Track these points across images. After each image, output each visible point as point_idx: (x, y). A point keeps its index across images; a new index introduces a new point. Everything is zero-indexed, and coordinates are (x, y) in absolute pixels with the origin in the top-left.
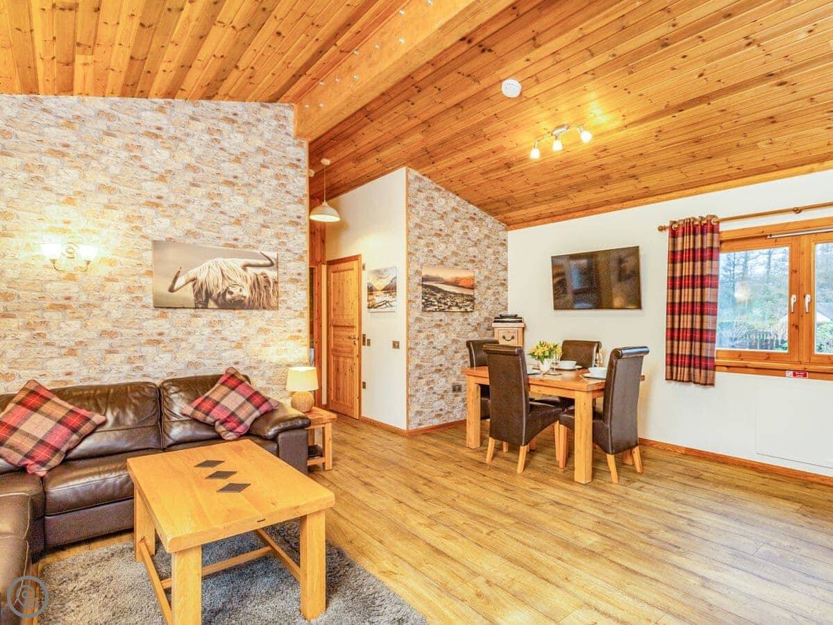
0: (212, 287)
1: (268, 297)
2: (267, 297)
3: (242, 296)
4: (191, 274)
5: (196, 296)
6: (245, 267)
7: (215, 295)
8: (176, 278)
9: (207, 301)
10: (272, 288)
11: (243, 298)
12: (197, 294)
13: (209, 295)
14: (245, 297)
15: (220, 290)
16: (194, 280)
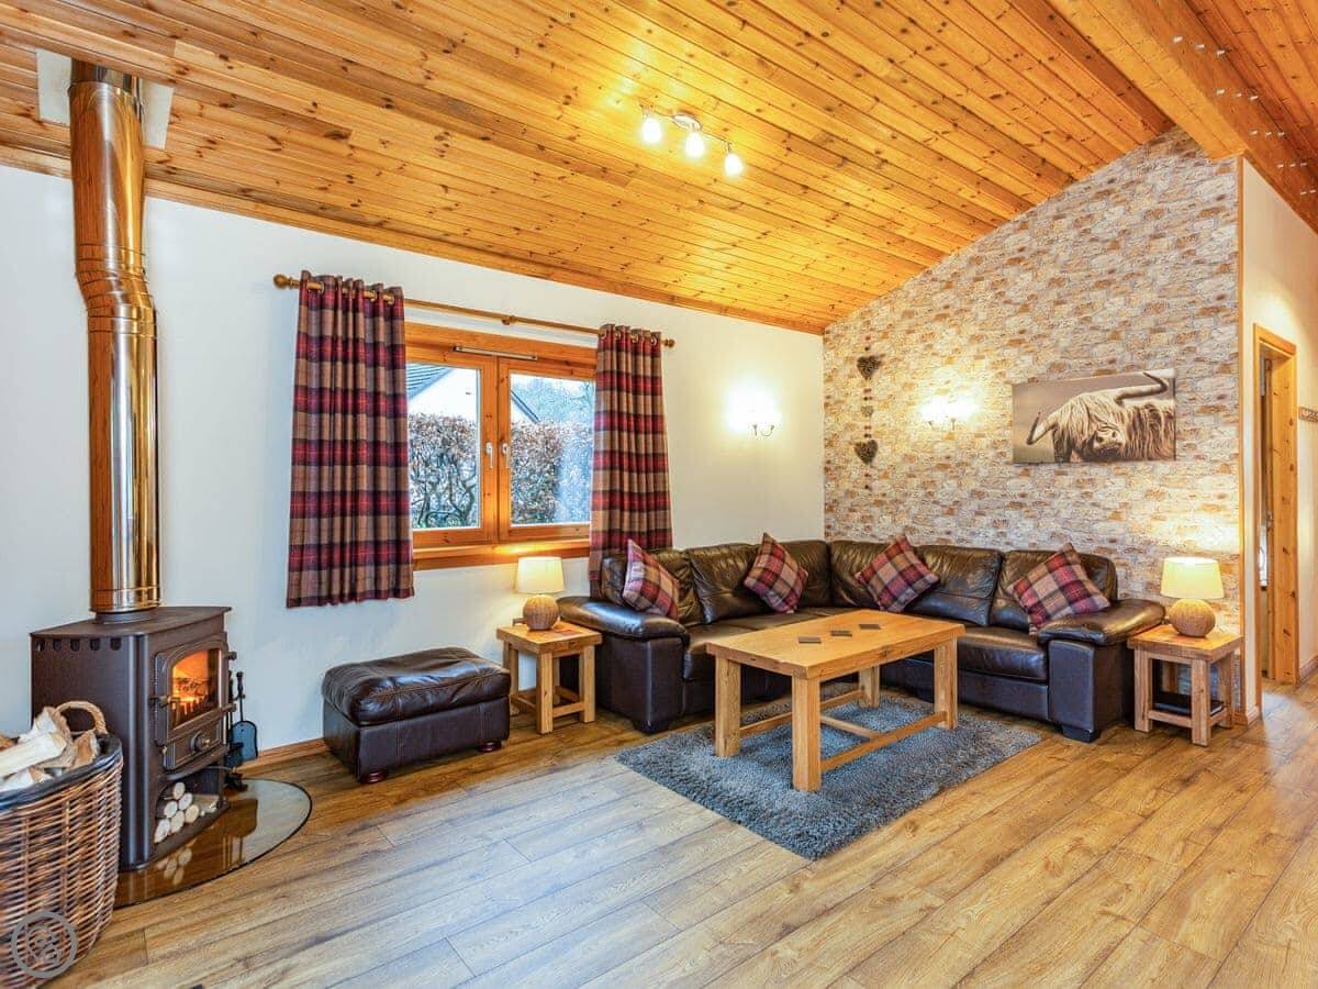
0: (1075, 433)
1: (1157, 441)
2: (1154, 441)
3: (1116, 443)
4: (1051, 420)
5: (1056, 447)
6: (1119, 401)
7: (1079, 443)
8: (1034, 427)
9: (1069, 453)
10: (1163, 426)
11: (1117, 446)
12: (1058, 446)
13: (1071, 444)
14: (1120, 444)
15: (1086, 437)
16: (1054, 427)
